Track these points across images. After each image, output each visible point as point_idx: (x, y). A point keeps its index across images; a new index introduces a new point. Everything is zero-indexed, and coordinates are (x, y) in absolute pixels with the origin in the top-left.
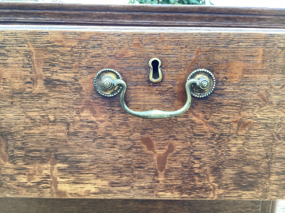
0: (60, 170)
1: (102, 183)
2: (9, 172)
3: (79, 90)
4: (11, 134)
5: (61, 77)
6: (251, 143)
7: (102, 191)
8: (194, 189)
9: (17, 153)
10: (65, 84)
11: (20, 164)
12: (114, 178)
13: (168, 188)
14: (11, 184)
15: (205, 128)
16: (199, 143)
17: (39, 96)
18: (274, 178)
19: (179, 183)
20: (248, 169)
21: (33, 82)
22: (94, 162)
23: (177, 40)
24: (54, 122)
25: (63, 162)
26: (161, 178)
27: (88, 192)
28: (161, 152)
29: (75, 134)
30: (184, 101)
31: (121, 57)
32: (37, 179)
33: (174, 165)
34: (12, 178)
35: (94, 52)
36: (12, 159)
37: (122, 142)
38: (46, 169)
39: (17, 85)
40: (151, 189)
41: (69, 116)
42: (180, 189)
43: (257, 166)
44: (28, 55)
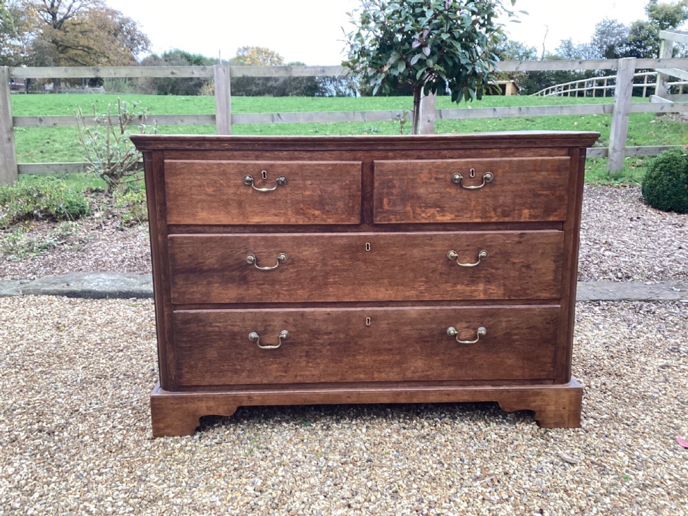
0: (438, 211)
1: (453, 216)
2: (419, 212)
3: (446, 181)
4: (421, 197)
5: (442, 176)
6: (507, 198)
7: (452, 219)
8: (486, 217)
9: (423, 205)
10: (441, 179)
11: (423, 209)
12: (457, 214)
13: (477, 217)
14: (419, 217)
15: (491, 193)
16: (488, 199)
17: (432, 183)
18: (516, 212)
19: (480, 215)
20: (506, 209)
21: (431, 178)
22: (450, 207)
23: (480, 163)
24: (436, 193)
25: (439, 207)
26: (474, 213)
27: (447, 220)
28: (474, 203)
29: (444, 197)
30: (482, 183)
31: (461, 169)
32: (429, 215)
33: (479, 208)
34: (420, 215)
35: (452, 167)
36: (420, 207)
37: (460, 199)
38: (432, 211)
39: (425, 180)
40: (470, 218)
41: (442, 190)
42: (481, 218)
43: (509, 207)
44: (430, 169)
